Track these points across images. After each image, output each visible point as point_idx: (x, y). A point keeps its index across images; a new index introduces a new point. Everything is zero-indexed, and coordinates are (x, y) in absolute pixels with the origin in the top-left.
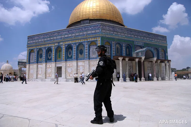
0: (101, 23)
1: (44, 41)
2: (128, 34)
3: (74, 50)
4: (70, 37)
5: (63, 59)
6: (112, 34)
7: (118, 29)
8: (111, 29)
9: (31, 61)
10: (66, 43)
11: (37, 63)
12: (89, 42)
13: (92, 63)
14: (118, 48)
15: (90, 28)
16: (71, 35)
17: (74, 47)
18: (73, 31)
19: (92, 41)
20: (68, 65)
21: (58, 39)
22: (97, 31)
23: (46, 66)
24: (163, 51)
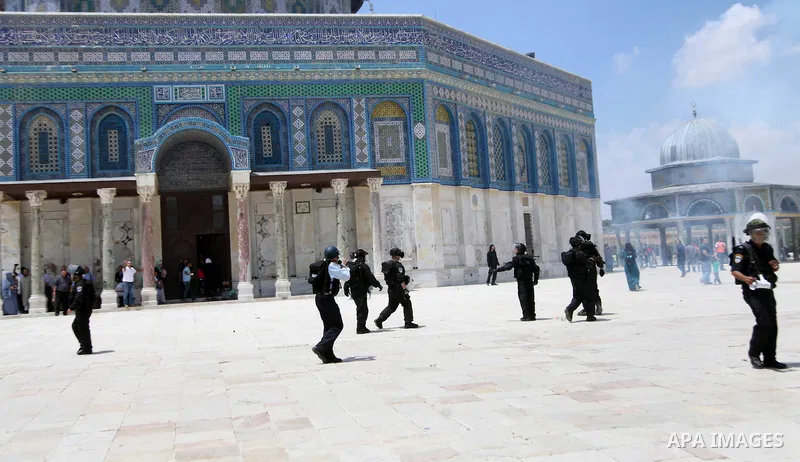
24: (390, 111)
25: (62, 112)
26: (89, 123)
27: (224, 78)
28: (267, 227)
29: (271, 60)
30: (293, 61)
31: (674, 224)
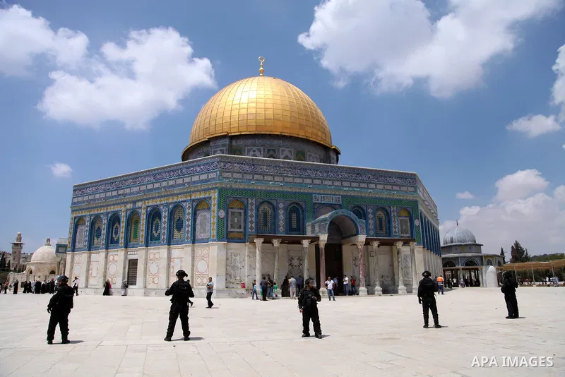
0: (219, 156)
1: (106, 198)
2: (294, 178)
3: (163, 220)
4: (158, 189)
5: (142, 242)
6: (250, 180)
7: (265, 167)
8: (247, 168)
9: (78, 245)
10: (148, 203)
11: (89, 250)
12: (194, 200)
13: (200, 252)
14: (265, 214)
15: (198, 169)
16: (159, 184)
17: (165, 214)
18: (164, 175)
19: (201, 199)
20: (151, 256)
21: (133, 194)
22: (212, 175)
23: (106, 257)
24: (405, 214)
25: (275, 204)
26: (285, 209)
27: (341, 193)
28: (358, 262)
29: (359, 187)
30: (368, 188)
31: (458, 269)
